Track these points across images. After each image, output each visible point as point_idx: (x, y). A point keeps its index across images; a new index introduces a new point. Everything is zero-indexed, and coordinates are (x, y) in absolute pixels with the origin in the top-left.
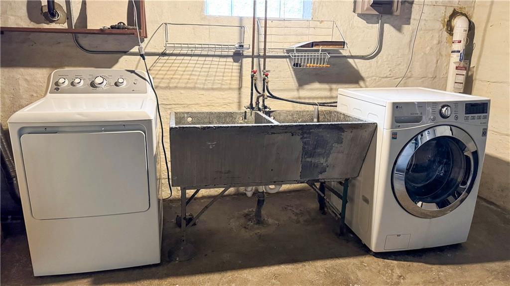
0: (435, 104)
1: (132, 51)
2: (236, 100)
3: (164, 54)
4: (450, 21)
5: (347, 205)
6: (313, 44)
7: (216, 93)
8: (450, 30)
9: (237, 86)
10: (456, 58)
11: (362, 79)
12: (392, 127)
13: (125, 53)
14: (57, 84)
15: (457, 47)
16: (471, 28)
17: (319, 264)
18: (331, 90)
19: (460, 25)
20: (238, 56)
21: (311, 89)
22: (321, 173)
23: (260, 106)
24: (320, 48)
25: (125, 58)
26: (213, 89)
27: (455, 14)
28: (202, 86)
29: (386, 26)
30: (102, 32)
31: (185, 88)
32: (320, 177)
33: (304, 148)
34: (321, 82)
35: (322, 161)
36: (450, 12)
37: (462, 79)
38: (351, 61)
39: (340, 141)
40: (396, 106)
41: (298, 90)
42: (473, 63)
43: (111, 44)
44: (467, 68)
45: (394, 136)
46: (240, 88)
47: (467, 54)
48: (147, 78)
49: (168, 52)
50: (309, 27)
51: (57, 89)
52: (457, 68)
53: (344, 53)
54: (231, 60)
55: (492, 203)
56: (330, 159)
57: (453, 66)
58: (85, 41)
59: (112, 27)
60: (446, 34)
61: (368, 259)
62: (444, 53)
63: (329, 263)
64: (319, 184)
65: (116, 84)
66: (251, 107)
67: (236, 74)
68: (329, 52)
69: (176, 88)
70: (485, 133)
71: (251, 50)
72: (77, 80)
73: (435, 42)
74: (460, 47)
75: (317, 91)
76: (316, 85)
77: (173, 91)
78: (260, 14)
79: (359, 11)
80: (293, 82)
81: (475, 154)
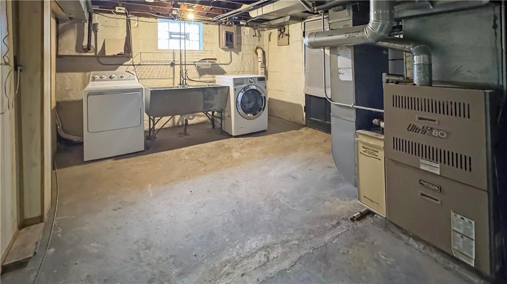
0: (247, 78)
1: (125, 64)
2: (172, 83)
3: (139, 65)
4: (256, 50)
5: (223, 121)
6: (204, 60)
7: (164, 80)
8: (257, 54)
9: (172, 77)
10: (260, 64)
11: (226, 73)
12: (234, 86)
13: (122, 65)
14: (93, 78)
15: (260, 60)
16: (264, 53)
17: (213, 143)
18: (213, 77)
19: (260, 52)
20: (173, 65)
21: (205, 77)
22: (211, 107)
23: (184, 84)
24: (207, 61)
25: (121, 67)
26: (161, 79)
27: (257, 48)
28: (156, 77)
29: (232, 52)
30: (114, 56)
31: (149, 79)
32: (211, 109)
33: (203, 97)
34: (209, 74)
35: (211, 102)
36: (256, 47)
37: (263, 71)
38: (220, 66)
39: (217, 93)
40: (234, 79)
41: (199, 78)
42: (267, 66)
43: (115, 61)
44: (265, 68)
45: (235, 90)
46: (174, 78)
47: (264, 62)
48: (135, 74)
49: (141, 64)
50: (202, 53)
51: (94, 80)
52: (261, 67)
53: (217, 62)
54: (170, 66)
55: (281, 118)
56: (214, 101)
57: (259, 67)
58: (102, 60)
59: (118, 54)
60: (255, 55)
61: (231, 139)
62: (256, 62)
63: (216, 142)
64: (211, 112)
65: (121, 77)
66: (180, 84)
67: (172, 72)
68: (211, 62)
69: (144, 79)
70: (266, 87)
71: (179, 62)
72: (104, 76)
73: (252, 58)
74: (261, 60)
75: (207, 78)
76: (207, 75)
77: (143, 80)
78: (183, 48)
79: (221, 47)
80: (197, 75)
81: (264, 97)
